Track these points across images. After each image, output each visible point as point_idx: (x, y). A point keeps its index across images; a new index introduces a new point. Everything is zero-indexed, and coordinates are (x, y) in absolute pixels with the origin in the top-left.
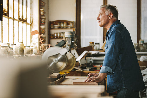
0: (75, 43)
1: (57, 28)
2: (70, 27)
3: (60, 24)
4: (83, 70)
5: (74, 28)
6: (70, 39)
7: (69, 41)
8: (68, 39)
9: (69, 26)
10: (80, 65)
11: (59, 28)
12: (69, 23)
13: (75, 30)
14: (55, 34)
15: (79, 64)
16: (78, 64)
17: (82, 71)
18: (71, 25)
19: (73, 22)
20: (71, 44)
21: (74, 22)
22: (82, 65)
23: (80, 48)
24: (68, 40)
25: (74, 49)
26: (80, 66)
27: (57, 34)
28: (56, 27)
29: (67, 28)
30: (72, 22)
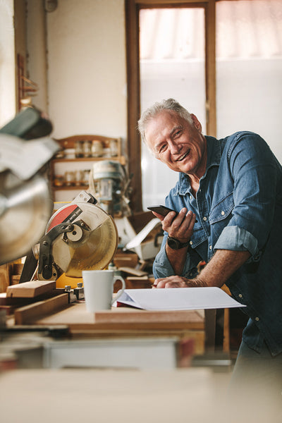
0: (124, 197)
1: (73, 157)
2: (111, 153)
3: (82, 147)
4: (149, 278)
5: (122, 155)
6: (109, 184)
7: (106, 191)
8: (103, 184)
9: (108, 150)
10: (142, 261)
11: (80, 157)
12: (107, 142)
13: (126, 161)
14: (66, 173)
15: (139, 259)
16: (136, 260)
17: (146, 278)
18: (113, 149)
19: (119, 140)
20: (110, 199)
21: (121, 139)
22: (146, 260)
23: (140, 213)
24: (103, 188)
25: (122, 217)
26: (140, 264)
27: (73, 174)
28: (71, 154)
29: (101, 157)
30: (116, 141)
